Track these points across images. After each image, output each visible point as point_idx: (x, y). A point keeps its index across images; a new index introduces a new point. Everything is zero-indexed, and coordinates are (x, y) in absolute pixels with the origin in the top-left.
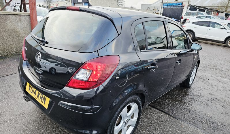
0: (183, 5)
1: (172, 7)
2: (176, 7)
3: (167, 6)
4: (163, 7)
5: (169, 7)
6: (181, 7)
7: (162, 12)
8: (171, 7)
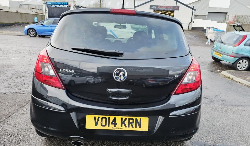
0: (69, 5)
1: (58, 6)
2: (61, 6)
3: (52, 5)
4: (47, 6)
5: (54, 6)
6: (67, 6)
7: (47, 12)
8: (56, 6)
